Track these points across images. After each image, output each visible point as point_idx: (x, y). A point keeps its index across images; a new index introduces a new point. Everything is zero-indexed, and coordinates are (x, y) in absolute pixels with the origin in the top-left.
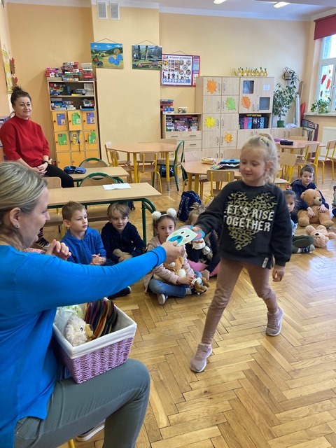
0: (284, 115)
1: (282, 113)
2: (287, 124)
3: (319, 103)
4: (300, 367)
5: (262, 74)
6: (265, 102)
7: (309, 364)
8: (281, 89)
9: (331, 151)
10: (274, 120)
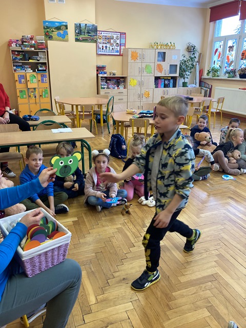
0: (187, 78)
1: (186, 76)
2: (189, 84)
3: (213, 70)
4: (192, 260)
5: (172, 47)
6: (174, 68)
7: (198, 257)
8: (185, 59)
9: (220, 105)
10: (180, 81)
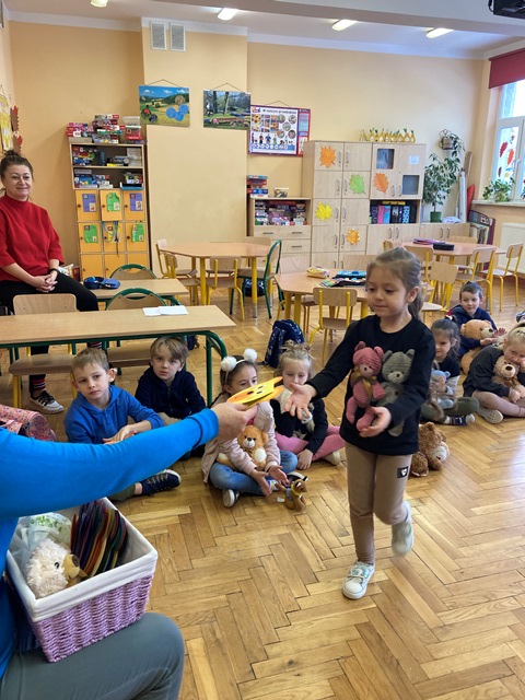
0: (441, 203)
1: (438, 199)
2: (446, 216)
3: (496, 186)
4: (453, 621)
5: (407, 139)
6: (411, 183)
7: (467, 615)
8: (436, 164)
9: (514, 260)
10: (426, 210)
